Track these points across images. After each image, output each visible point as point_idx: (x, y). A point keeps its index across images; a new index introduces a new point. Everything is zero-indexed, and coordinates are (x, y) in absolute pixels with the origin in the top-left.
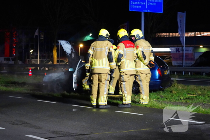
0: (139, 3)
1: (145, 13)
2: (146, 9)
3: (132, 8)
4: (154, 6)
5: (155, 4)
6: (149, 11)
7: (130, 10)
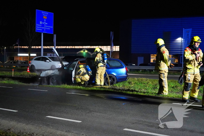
0: (41, 28)
1: (44, 33)
2: (44, 31)
3: (37, 30)
4: (49, 30)
5: (49, 29)
6: (46, 32)
7: (36, 31)
